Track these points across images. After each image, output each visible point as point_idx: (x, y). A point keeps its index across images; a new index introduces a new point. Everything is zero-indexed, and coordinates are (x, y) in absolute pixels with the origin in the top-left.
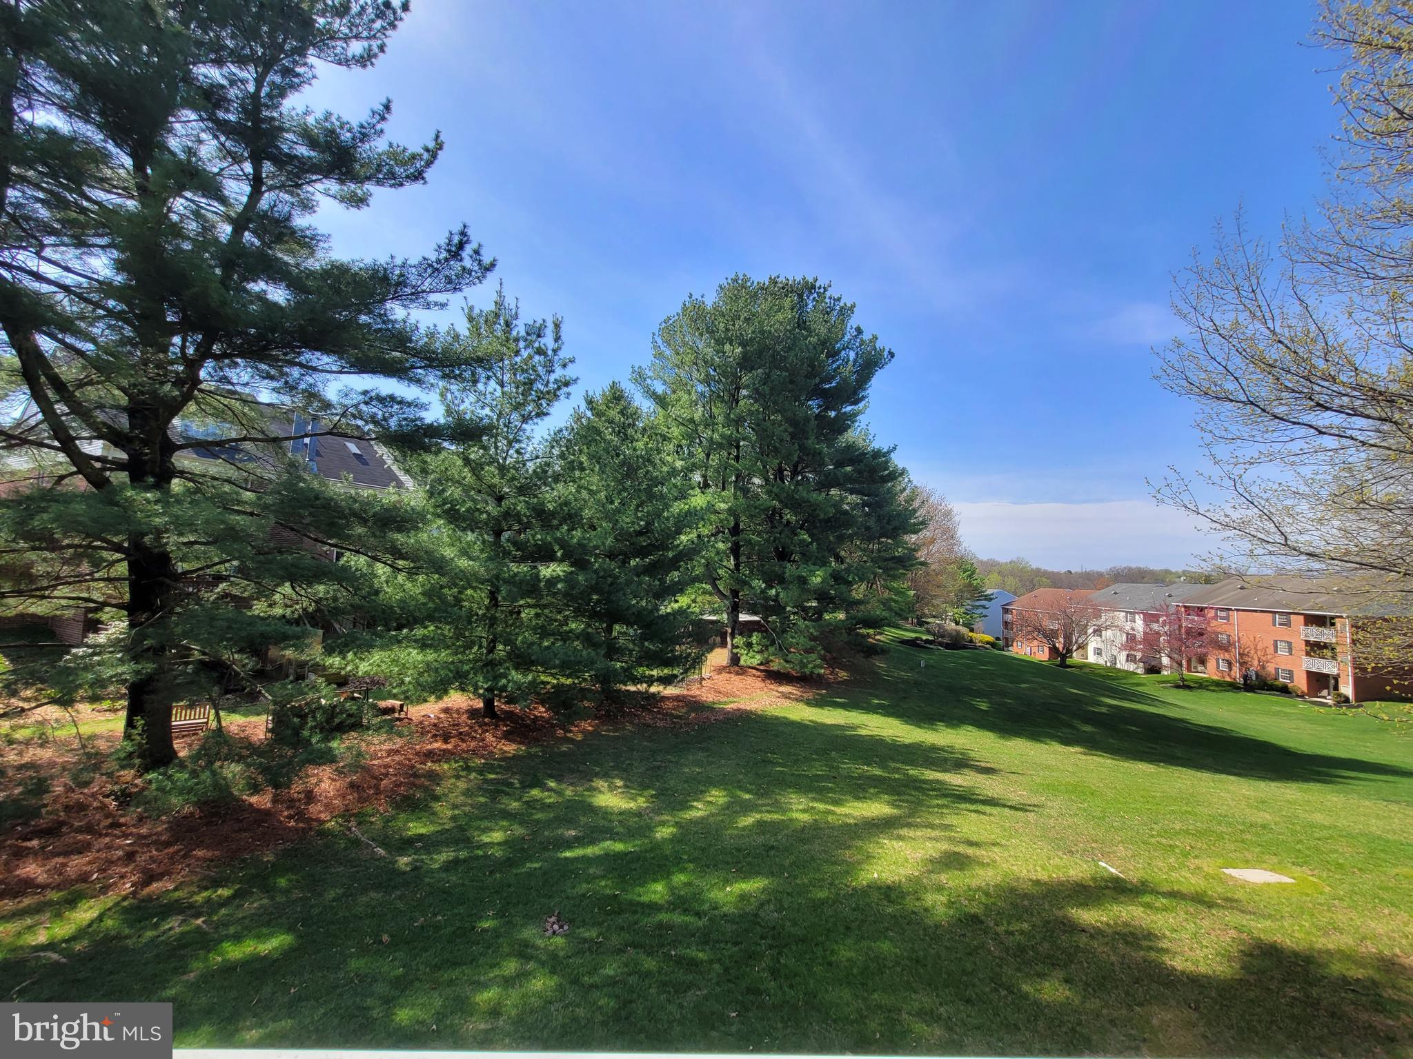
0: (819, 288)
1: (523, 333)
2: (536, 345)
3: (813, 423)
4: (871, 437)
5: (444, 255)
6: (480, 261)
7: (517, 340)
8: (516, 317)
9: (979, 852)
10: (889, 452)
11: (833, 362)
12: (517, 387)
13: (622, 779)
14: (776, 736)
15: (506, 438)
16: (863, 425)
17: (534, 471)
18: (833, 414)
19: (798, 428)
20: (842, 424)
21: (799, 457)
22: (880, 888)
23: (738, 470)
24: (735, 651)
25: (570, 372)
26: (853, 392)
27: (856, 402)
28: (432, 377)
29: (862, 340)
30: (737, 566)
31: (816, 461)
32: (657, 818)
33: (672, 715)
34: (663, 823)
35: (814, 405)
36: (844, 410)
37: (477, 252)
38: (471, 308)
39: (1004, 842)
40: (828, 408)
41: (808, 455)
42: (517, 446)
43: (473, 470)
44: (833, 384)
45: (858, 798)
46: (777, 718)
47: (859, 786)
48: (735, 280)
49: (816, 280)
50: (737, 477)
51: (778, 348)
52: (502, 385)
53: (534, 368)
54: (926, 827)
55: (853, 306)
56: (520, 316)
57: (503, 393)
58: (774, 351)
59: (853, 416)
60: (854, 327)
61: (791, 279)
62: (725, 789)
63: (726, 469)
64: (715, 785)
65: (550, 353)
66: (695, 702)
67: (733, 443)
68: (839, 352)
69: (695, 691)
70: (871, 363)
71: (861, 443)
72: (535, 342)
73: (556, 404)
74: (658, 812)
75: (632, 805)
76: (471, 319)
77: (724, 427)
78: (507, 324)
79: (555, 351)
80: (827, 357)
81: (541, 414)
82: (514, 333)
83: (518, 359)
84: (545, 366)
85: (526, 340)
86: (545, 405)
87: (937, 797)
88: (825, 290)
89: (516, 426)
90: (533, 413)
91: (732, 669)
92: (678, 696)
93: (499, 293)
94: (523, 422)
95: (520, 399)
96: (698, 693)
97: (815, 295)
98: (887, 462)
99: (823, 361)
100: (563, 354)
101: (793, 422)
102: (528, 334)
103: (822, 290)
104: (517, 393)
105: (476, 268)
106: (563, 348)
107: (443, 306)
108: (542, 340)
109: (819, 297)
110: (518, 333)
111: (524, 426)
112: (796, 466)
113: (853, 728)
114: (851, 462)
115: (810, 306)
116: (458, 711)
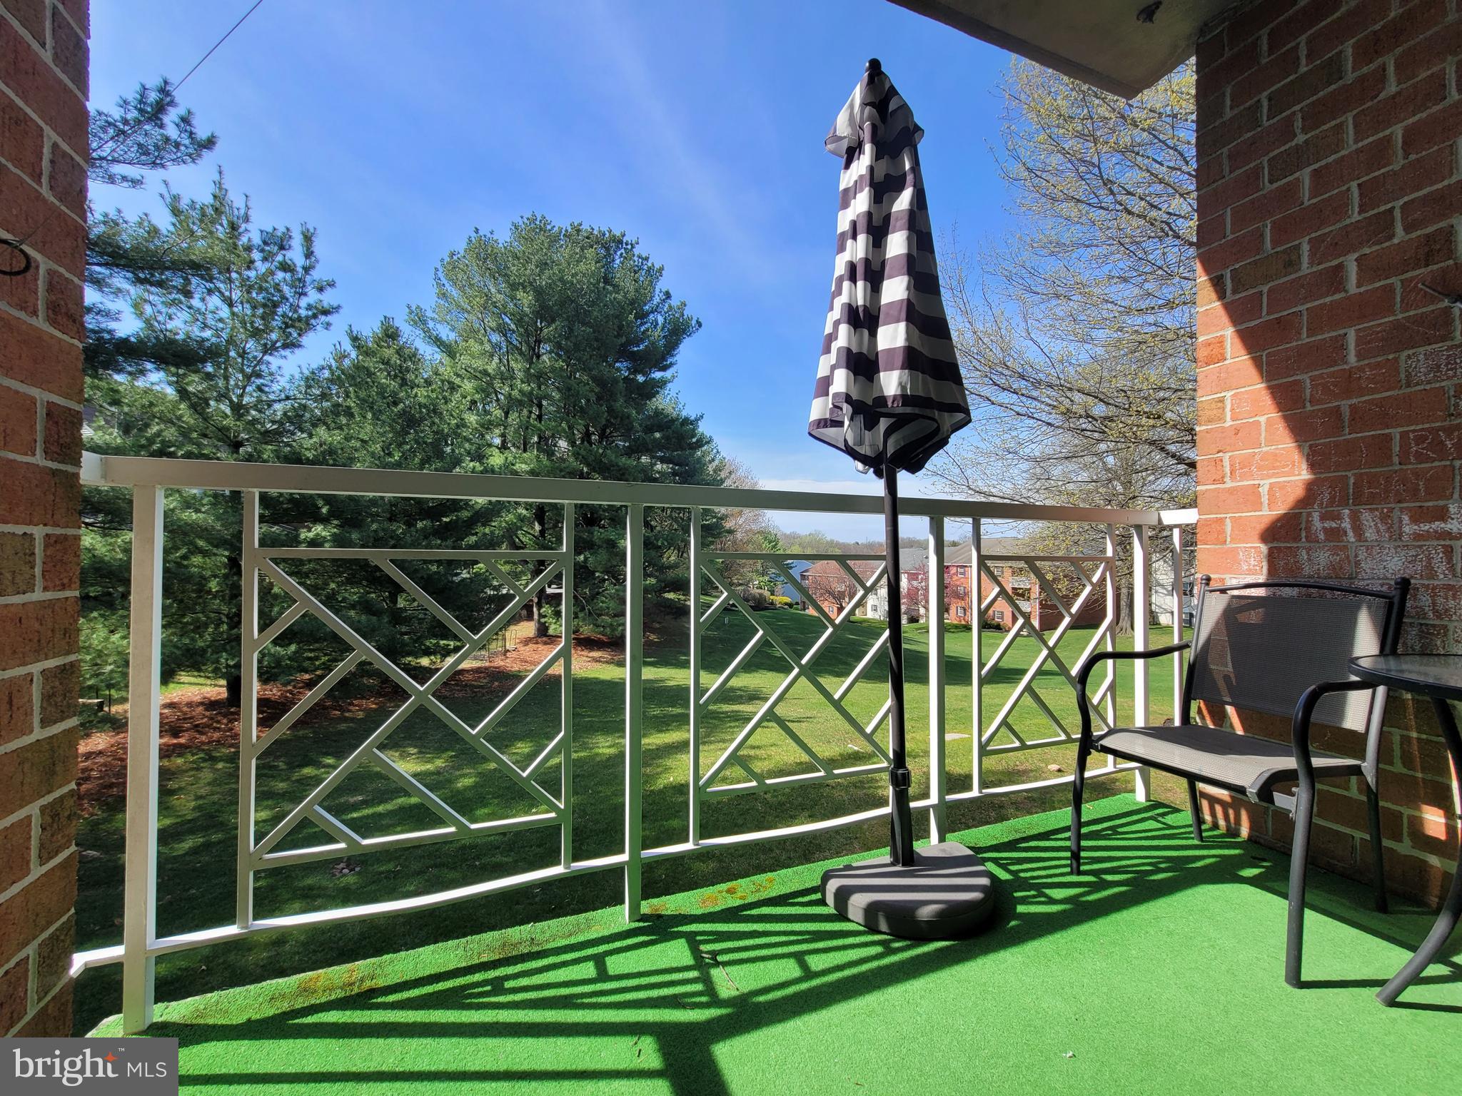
0: (627, 244)
1: (257, 240)
2: (279, 258)
3: (621, 385)
4: (681, 406)
5: (132, 115)
6: (191, 133)
7: (249, 249)
8: (247, 219)
9: (758, 752)
10: (697, 420)
11: (642, 324)
12: (254, 308)
13: (415, 747)
14: (585, 693)
15: (242, 371)
16: (673, 394)
17: (285, 414)
18: (641, 378)
19: (606, 388)
20: (652, 389)
21: (608, 421)
22: (675, 787)
23: (540, 430)
24: (543, 620)
25: (328, 298)
26: (660, 357)
27: (664, 369)
28: (120, 280)
29: (670, 306)
30: (542, 532)
31: (625, 426)
32: (458, 773)
33: (473, 686)
34: (464, 776)
35: (623, 368)
36: (653, 376)
37: (185, 120)
38: (176, 198)
39: (779, 743)
40: (636, 372)
41: (615, 418)
42: (259, 381)
43: (193, 407)
44: (642, 347)
45: (661, 731)
46: (587, 679)
47: (663, 722)
48: (533, 220)
49: (624, 235)
50: (540, 438)
51: (582, 301)
52: (230, 304)
53: (277, 287)
54: (719, 742)
55: (661, 269)
56: (252, 219)
57: (233, 314)
58: (578, 305)
59: (663, 383)
60: (664, 290)
61: (596, 229)
62: (531, 741)
63: (527, 428)
64: (521, 739)
65: (300, 270)
66: (499, 672)
67: (534, 400)
68: (646, 315)
69: (499, 662)
70: (678, 330)
71: (670, 410)
72: (276, 254)
73: (311, 334)
74: (459, 768)
75: (429, 767)
76: (176, 212)
77: (523, 382)
78: (234, 227)
79: (307, 270)
80: (636, 318)
81: (291, 345)
82: (244, 240)
83: (252, 274)
84: (292, 286)
85: (262, 251)
86: (295, 335)
87: (730, 722)
88: (633, 247)
89: (255, 357)
90: (279, 344)
91: (539, 640)
92: (479, 668)
93: (219, 185)
94: (265, 353)
95: (259, 323)
96: (502, 663)
97: (623, 251)
98: (694, 430)
99: (632, 322)
100: (316, 274)
101: (599, 381)
102: (265, 243)
103: (629, 247)
104: (253, 316)
105: (187, 142)
106: (318, 266)
107: (136, 183)
108: (289, 254)
109: (627, 253)
110: (249, 240)
111: (267, 358)
112: (603, 431)
113: (662, 681)
114: (660, 428)
115: (618, 262)
116: (190, 704)
